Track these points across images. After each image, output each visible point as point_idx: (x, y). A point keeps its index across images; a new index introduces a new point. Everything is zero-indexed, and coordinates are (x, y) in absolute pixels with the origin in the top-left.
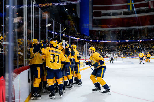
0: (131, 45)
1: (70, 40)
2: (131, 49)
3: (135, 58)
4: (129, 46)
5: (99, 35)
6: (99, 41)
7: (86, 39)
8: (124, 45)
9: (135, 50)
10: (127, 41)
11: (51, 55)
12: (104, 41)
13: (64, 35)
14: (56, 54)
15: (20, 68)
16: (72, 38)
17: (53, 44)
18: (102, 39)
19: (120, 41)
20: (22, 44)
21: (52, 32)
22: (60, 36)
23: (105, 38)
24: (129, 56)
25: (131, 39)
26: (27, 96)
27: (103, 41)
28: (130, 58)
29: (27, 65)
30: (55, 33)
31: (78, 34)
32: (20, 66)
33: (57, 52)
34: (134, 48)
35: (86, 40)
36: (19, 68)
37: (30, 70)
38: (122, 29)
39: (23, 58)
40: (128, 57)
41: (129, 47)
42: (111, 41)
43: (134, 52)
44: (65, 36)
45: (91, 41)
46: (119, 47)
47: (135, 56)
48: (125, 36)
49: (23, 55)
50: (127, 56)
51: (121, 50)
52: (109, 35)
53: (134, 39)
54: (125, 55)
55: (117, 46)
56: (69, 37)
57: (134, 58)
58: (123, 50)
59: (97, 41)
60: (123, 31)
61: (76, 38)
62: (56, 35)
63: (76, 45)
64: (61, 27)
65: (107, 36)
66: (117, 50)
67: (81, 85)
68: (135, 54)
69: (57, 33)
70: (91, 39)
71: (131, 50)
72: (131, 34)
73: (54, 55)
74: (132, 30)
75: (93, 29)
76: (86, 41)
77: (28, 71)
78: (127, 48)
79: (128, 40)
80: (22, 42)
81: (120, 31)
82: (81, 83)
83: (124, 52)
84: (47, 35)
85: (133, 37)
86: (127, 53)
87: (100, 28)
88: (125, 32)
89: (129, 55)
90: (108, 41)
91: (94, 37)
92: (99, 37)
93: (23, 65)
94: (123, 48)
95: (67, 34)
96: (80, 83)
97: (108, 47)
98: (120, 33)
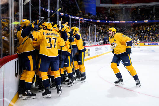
0: (151, 26)
1: (70, 21)
2: (152, 32)
3: (157, 44)
4: (149, 28)
5: (108, 14)
6: (108, 22)
7: (92, 18)
8: (143, 27)
9: (157, 34)
10: (146, 21)
11: (47, 38)
12: (115, 22)
13: (62, 14)
14: (52, 37)
15: (5, 57)
16: (73, 17)
17: (46, 27)
18: (113, 19)
19: (136, 22)
20: (7, 25)
21: (46, 10)
22: (58, 16)
23: (117, 17)
24: (148, 42)
25: (152, 19)
26: (14, 95)
27: (113, 22)
28: (150, 44)
29: (14, 53)
30: (50, 11)
31: (81, 12)
32: (4, 55)
33: (54, 35)
34: (155, 31)
35: (91, 20)
36: (3, 57)
37: (17, 61)
38: (139, 6)
39: (8, 44)
40: (147, 44)
41: (148, 30)
42: (124, 22)
43: (155, 36)
44: (64, 15)
45: (98, 21)
46: (135, 30)
47: (157, 42)
48: (143, 15)
49: (9, 40)
50: (146, 42)
51: (138, 33)
52: (122, 14)
53: (155, 19)
54: (144, 40)
55: (133, 29)
56: (69, 16)
57: (155, 44)
58: (140, 34)
59: (106, 21)
60: (140, 9)
61: (78, 18)
62: (51, 14)
63: (78, 27)
64: (58, 3)
65: (119, 16)
66: (133, 33)
67: (84, 81)
68: (157, 39)
69: (53, 12)
70: (98, 20)
71: (151, 34)
72: (151, 12)
73: (50, 39)
74: (152, 7)
75: (101, 6)
76: (92, 22)
77: (15, 62)
78: (146, 30)
79: (148, 21)
80: (7, 23)
81: (137, 8)
82: (85, 78)
83: (141, 36)
84: (40, 14)
85: (154, 17)
86: (146, 38)
87: (111, 4)
88: (143, 10)
89: (149, 40)
90: (120, 22)
91: (102, 16)
92: (108, 17)
93: (8, 54)
94: (140, 30)
95: (67, 12)
96: (83, 78)
97: (121, 30)
98: (136, 11)
